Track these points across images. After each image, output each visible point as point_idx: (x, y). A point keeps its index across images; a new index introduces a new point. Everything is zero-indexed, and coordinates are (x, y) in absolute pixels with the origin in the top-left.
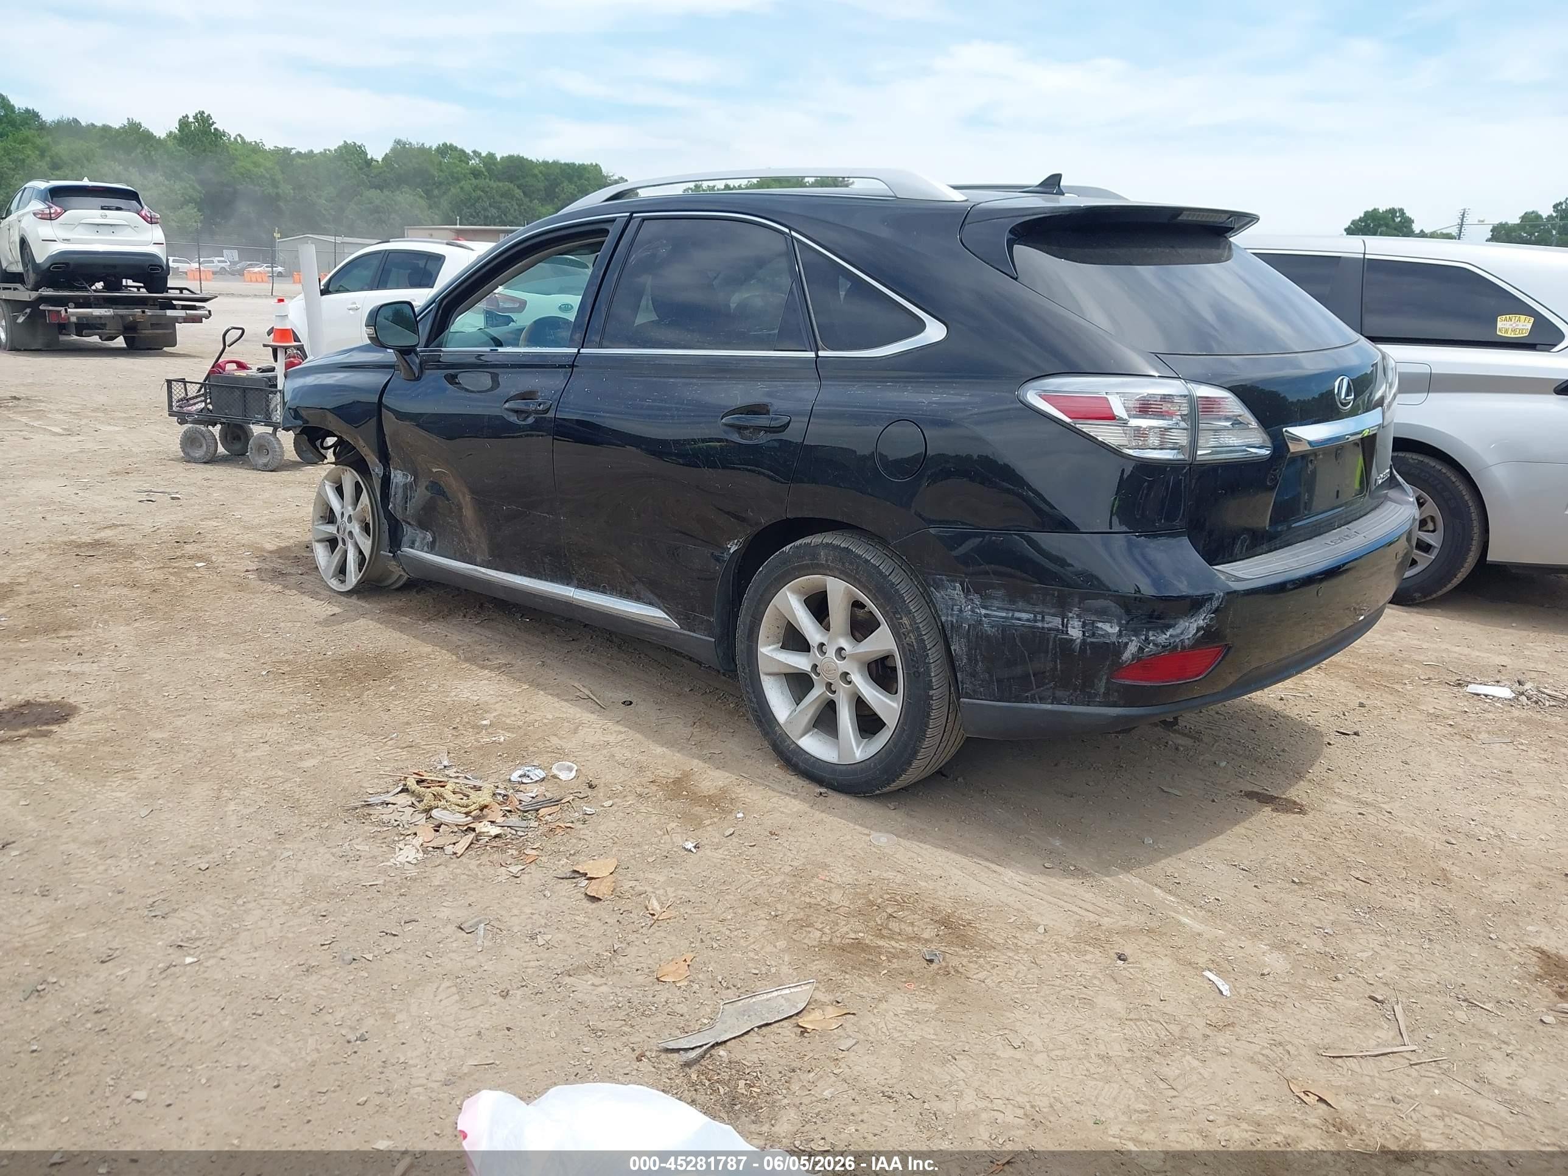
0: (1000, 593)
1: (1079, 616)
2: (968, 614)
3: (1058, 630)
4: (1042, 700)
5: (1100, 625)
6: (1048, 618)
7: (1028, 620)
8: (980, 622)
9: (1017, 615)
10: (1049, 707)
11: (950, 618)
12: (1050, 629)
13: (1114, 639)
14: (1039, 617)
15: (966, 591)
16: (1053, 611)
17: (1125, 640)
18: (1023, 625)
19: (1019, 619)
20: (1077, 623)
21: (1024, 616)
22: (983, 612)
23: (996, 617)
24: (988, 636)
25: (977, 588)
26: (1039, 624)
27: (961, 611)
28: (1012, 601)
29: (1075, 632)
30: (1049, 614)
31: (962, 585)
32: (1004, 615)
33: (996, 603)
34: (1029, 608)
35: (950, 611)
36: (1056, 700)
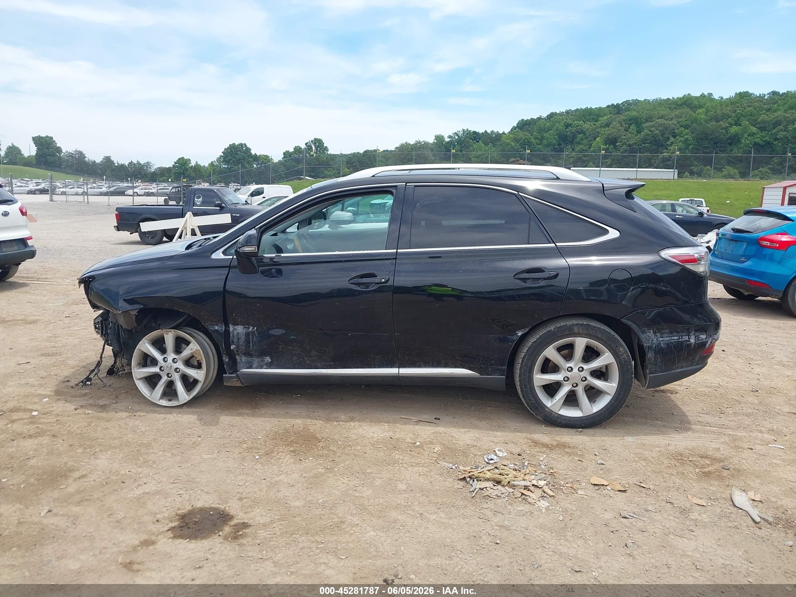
0: (667, 331)
1: (694, 334)
2: (655, 341)
3: (687, 341)
4: (678, 368)
5: (700, 336)
6: (684, 337)
7: (677, 339)
8: (660, 344)
9: (673, 338)
10: (680, 370)
11: (648, 344)
12: (684, 341)
13: (704, 340)
14: (681, 337)
15: (655, 333)
16: (685, 334)
17: (707, 340)
18: (675, 342)
19: (673, 340)
20: (693, 337)
21: (676, 338)
22: (661, 339)
23: (666, 340)
24: (663, 348)
25: (659, 331)
26: (681, 340)
27: (652, 341)
28: (671, 333)
29: (692, 341)
30: (684, 336)
31: (653, 331)
32: (668, 339)
33: (666, 335)
34: (677, 334)
35: (648, 342)
36: (682, 367)
